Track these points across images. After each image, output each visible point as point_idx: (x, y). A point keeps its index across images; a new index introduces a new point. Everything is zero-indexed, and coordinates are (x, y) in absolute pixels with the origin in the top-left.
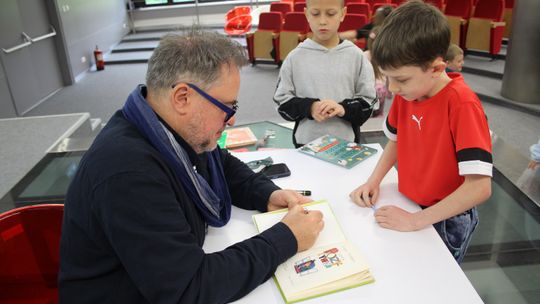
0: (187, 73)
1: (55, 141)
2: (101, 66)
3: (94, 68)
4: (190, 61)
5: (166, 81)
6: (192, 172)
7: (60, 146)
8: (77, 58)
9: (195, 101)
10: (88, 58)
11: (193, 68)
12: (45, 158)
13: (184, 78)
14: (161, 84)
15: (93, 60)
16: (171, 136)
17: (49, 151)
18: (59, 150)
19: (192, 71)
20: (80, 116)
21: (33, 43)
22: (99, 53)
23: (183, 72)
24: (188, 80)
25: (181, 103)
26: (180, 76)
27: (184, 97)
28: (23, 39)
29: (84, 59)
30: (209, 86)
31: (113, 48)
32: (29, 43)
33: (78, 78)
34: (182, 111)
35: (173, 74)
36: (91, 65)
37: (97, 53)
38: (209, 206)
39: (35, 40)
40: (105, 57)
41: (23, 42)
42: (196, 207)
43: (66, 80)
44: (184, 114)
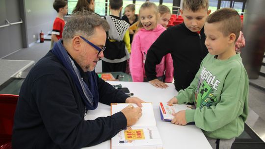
0: (80, 31)
1: (15, 72)
2: (42, 41)
3: (39, 41)
4: (80, 25)
5: (70, 35)
6: (81, 80)
7: (18, 75)
8: (31, 35)
9: (83, 44)
10: (37, 36)
11: (82, 29)
12: (9, 80)
13: (78, 33)
14: (68, 37)
15: (39, 37)
16: (73, 62)
17: (12, 76)
18: (17, 77)
19: (82, 30)
20: (30, 62)
21: (11, 25)
22: (42, 34)
23: (77, 30)
24: (79, 34)
25: (77, 45)
26: (77, 33)
27: (78, 42)
28: (6, 23)
29: (34, 36)
30: (89, 37)
31: (49, 33)
32: (9, 25)
33: (30, 45)
34: (77, 49)
35: (73, 32)
36: (37, 40)
37: (41, 34)
38: (88, 98)
39: (12, 24)
40: (45, 37)
41: (6, 24)
42: (81, 96)
43: (24, 45)
44: (78, 50)
